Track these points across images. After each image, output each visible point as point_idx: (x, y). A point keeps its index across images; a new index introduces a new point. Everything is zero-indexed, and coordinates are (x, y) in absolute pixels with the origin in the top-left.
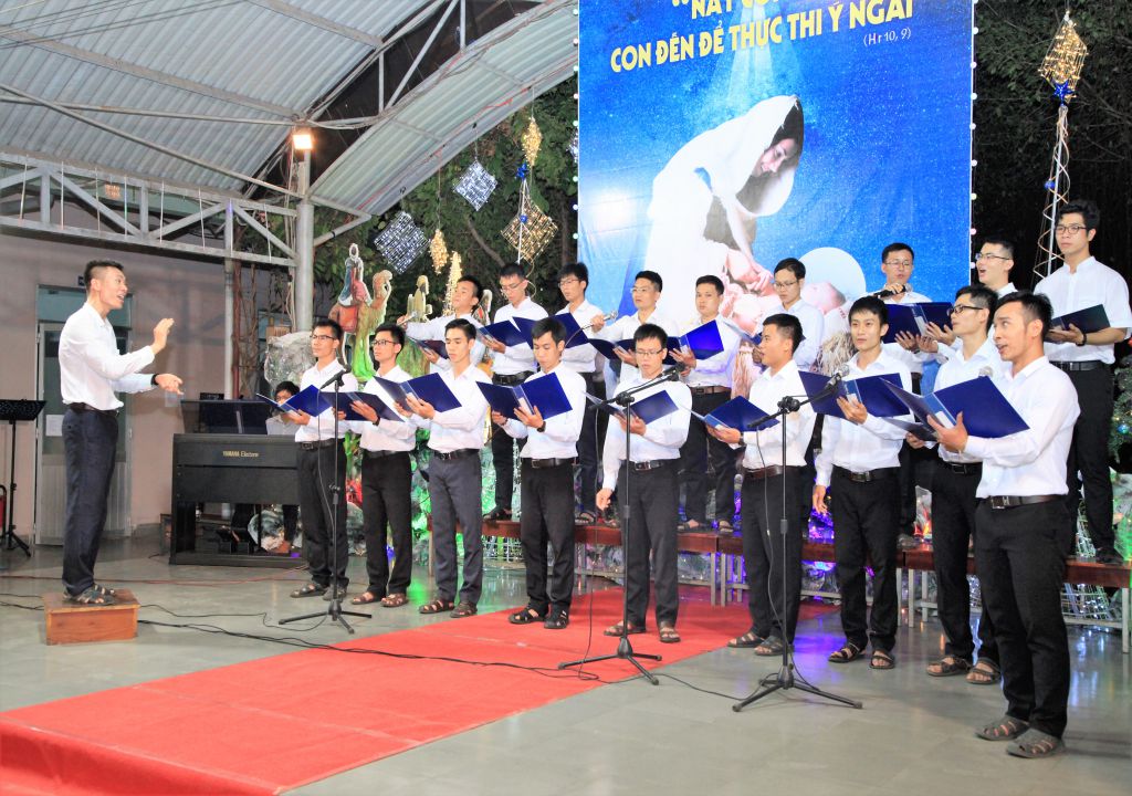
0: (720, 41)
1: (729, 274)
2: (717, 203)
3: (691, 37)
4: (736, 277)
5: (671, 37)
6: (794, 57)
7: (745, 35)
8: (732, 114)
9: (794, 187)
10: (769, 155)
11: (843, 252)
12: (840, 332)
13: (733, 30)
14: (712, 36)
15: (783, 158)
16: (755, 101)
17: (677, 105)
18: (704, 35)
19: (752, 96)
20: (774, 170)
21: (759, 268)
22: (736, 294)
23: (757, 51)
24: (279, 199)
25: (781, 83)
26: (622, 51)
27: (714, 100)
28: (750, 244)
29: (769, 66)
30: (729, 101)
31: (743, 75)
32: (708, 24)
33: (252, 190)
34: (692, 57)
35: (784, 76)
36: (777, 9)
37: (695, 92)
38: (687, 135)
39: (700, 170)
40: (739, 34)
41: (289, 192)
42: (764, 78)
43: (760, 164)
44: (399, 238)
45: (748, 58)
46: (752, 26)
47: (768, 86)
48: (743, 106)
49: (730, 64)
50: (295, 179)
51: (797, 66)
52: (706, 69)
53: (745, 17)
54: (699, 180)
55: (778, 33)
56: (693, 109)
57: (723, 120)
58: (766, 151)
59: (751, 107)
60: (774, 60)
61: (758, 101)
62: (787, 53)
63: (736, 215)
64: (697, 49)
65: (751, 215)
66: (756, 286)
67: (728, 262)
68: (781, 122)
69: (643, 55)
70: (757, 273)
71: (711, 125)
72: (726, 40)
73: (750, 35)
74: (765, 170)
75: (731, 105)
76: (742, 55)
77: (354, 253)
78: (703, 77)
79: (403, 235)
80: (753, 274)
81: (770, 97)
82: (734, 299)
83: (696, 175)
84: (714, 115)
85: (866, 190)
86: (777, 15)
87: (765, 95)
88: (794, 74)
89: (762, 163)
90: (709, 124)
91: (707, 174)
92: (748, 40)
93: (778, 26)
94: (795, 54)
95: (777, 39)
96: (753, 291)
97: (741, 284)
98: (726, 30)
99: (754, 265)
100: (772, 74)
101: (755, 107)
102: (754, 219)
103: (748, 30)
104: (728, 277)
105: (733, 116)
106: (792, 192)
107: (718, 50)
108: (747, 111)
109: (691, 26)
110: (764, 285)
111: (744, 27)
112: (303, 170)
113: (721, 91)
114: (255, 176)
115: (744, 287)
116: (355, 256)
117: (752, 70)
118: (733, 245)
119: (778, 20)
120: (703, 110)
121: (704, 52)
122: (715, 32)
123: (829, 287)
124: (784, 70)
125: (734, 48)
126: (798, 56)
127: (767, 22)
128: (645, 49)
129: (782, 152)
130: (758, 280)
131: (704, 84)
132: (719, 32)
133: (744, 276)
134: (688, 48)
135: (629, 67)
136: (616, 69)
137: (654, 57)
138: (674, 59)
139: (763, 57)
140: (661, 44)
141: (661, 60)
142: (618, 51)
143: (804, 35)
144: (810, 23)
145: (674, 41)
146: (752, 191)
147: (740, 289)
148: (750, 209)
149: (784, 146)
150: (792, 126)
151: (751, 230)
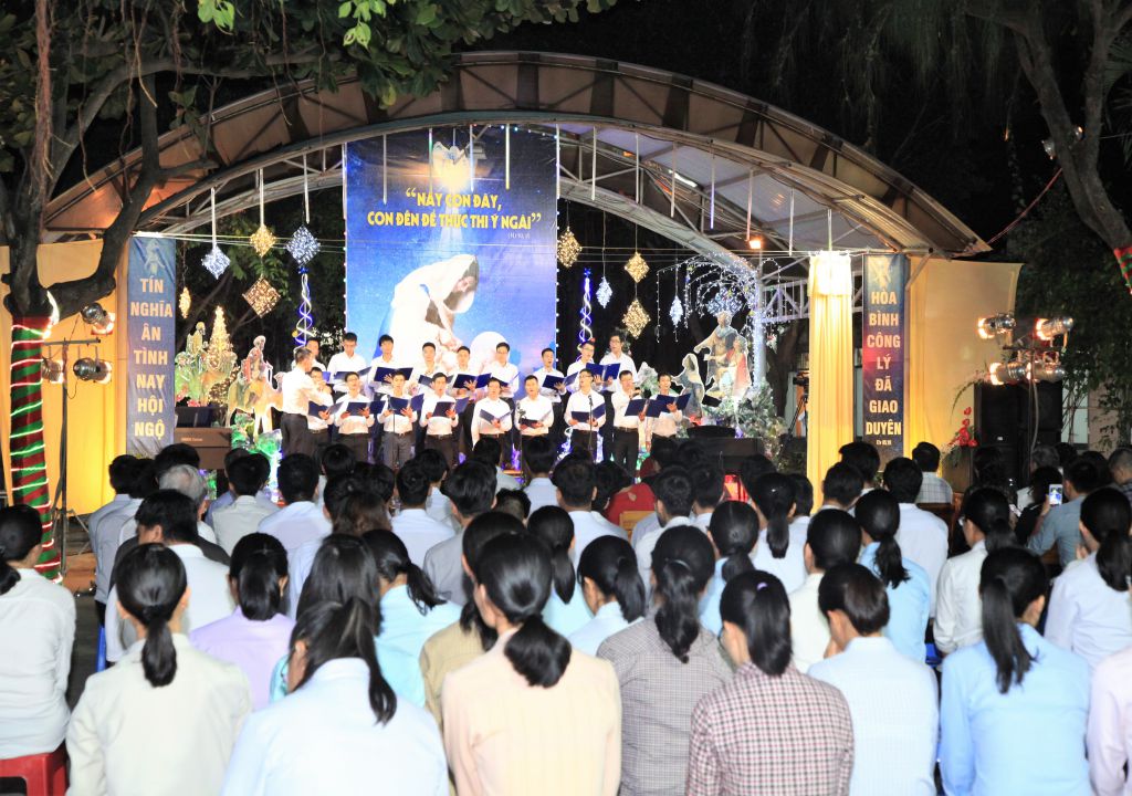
0: (433, 220)
1: (439, 341)
2: (432, 304)
3: (417, 215)
4: (444, 342)
7: (448, 221)
8: (440, 258)
9: (474, 300)
10: (460, 284)
11: (498, 334)
13: (441, 216)
14: (429, 217)
15: (468, 285)
16: (453, 253)
17: (409, 249)
18: (425, 215)
20: (464, 291)
21: (456, 339)
22: (443, 352)
23: (454, 229)
26: (375, 214)
27: (431, 249)
28: (451, 327)
29: (461, 239)
30: (439, 253)
31: (446, 240)
32: (427, 210)
34: (417, 225)
35: (468, 244)
36: (464, 211)
37: (419, 244)
38: (415, 266)
39: (423, 285)
40: (444, 218)
42: (458, 244)
43: (456, 287)
45: (449, 232)
46: (451, 216)
49: (439, 233)
51: (475, 241)
52: (424, 234)
53: (448, 211)
54: (422, 290)
55: (465, 223)
56: (418, 253)
57: (435, 262)
58: (460, 280)
60: (463, 235)
63: (443, 311)
64: (420, 222)
65: (451, 312)
67: (439, 335)
68: (467, 267)
70: (455, 342)
72: (437, 220)
73: (450, 221)
74: (458, 290)
76: (446, 230)
78: (424, 237)
80: (452, 342)
81: (462, 254)
83: (420, 287)
86: (465, 214)
90: (428, 261)
91: (426, 287)
92: (449, 223)
95: (465, 226)
96: (453, 351)
97: (446, 346)
98: (436, 215)
99: (453, 337)
100: (462, 242)
102: (453, 314)
103: (449, 218)
105: (441, 261)
106: (473, 303)
107: (433, 225)
109: (417, 209)
111: (447, 216)
113: (435, 246)
117: (452, 239)
118: (442, 326)
119: (466, 216)
120: (424, 254)
121: (424, 224)
122: (431, 215)
124: (468, 242)
125: (442, 225)
126: (475, 237)
127: (459, 216)
128: (389, 215)
130: (455, 345)
131: (424, 241)
132: (433, 215)
133: (448, 343)
134: (415, 219)
135: (380, 223)
136: (372, 223)
137: (395, 221)
138: (407, 224)
139: (457, 233)
140: (399, 215)
141: (399, 223)
142: (372, 213)
143: (478, 226)
144: (482, 221)
145: (407, 214)
146: (452, 300)
147: (446, 349)
148: (451, 308)
149: (470, 279)
150: (474, 271)
151: (452, 320)
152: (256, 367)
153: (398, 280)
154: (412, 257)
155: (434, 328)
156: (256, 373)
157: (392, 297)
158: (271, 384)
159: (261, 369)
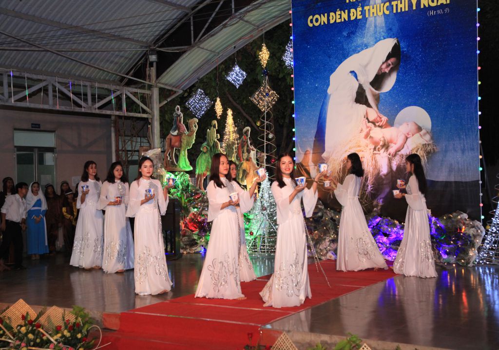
0: (360, 13)
1: (367, 119)
2: (360, 87)
3: (346, 11)
4: (371, 119)
5: (336, 11)
6: (395, 21)
7: (372, 10)
8: (367, 46)
9: (397, 79)
10: (384, 66)
11: (420, 108)
12: (420, 144)
13: (366, 8)
14: (356, 11)
15: (391, 66)
17: (340, 42)
18: (353, 10)
19: (376, 38)
20: (387, 72)
21: (381, 116)
22: (371, 128)
23: (377, 18)
24: (140, 85)
25: (389, 33)
26: (313, 17)
27: (359, 41)
28: (377, 105)
29: (384, 25)
30: (365, 40)
31: (371, 29)
32: (354, 5)
33: (125, 81)
34: (347, 20)
35: (391, 29)
37: (349, 36)
38: (345, 56)
39: (352, 72)
40: (369, 10)
41: (147, 82)
42: (381, 30)
43: (380, 69)
44: (198, 102)
45: (373, 21)
46: (375, 6)
47: (383, 34)
48: (372, 43)
49: (365, 23)
50: (150, 76)
51: (397, 25)
52: (354, 27)
53: (372, 2)
54: (352, 77)
55: (387, 10)
56: (348, 44)
57: (362, 49)
58: (383, 63)
59: (376, 43)
60: (386, 22)
61: (379, 41)
62: (392, 19)
63: (369, 91)
64: (349, 17)
65: (377, 92)
66: (381, 124)
67: (367, 113)
68: (390, 50)
69: (324, 19)
70: (381, 118)
71: (357, 51)
72: (363, 13)
73: (374, 10)
74: (383, 72)
75: (366, 42)
76: (371, 20)
77: (178, 110)
78: (352, 29)
79: (199, 100)
80: (378, 119)
81: (384, 38)
82: (370, 130)
83: (350, 74)
84: (358, 47)
85: (430, 81)
86: (387, 2)
87: (382, 38)
88: (395, 29)
89: (382, 69)
90: (356, 51)
91: (355, 73)
92: (373, 13)
93: (387, 7)
94: (396, 19)
95: (387, 12)
96: (379, 126)
97: (374, 123)
98: (363, 8)
99: (379, 114)
100: (385, 28)
101: (377, 44)
102: (379, 94)
103: (373, 8)
104: (367, 120)
105: (367, 48)
106: (396, 82)
107: (359, 17)
108: (374, 45)
109: (346, 5)
110: (384, 123)
111: (371, 7)
112: (153, 71)
113: (361, 36)
114: (127, 74)
115: (375, 125)
116: (178, 111)
117: (375, 26)
118: (369, 106)
119: (387, 4)
120: (353, 44)
121: (353, 18)
122: (358, 9)
123: (414, 124)
124: (391, 26)
125: (367, 16)
126: (397, 20)
127: (382, 5)
128: (324, 16)
129: (391, 63)
130: (381, 121)
131: (353, 33)
132: (359, 9)
133: (375, 120)
134: (345, 16)
135: (317, 24)
136: (311, 25)
137: (328, 20)
138: (338, 21)
139: (381, 21)
140: (332, 14)
141: (332, 22)
142: (311, 17)
143: (399, 11)
144: (402, 6)
145: (338, 13)
146: (378, 81)
147: (373, 125)
148: (376, 89)
149: (392, 61)
150: (395, 52)
151: (377, 98)
152: (245, 151)
153: (332, 70)
154: (343, 49)
155: (363, 107)
156: (245, 155)
157: (328, 85)
158: (255, 162)
159: (248, 151)
